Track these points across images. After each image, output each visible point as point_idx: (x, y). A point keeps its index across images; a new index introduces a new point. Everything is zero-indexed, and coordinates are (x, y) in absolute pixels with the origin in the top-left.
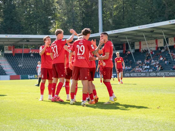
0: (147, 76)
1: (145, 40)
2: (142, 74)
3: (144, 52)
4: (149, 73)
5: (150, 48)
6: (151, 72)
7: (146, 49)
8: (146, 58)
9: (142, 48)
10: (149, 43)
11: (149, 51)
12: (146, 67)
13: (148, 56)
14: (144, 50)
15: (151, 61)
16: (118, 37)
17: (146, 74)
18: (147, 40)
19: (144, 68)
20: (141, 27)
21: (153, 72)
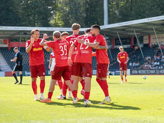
0: (157, 73)
1: (155, 34)
2: (152, 72)
3: (153, 47)
4: (159, 70)
5: (160, 43)
6: (162, 69)
7: (156, 44)
8: (156, 54)
9: (151, 42)
10: (159, 37)
11: (159, 46)
12: (155, 63)
13: (158, 51)
14: (153, 45)
15: (161, 57)
16: (125, 30)
17: (156, 71)
18: (156, 34)
19: (154, 64)
20: (151, 20)
21: (163, 70)
